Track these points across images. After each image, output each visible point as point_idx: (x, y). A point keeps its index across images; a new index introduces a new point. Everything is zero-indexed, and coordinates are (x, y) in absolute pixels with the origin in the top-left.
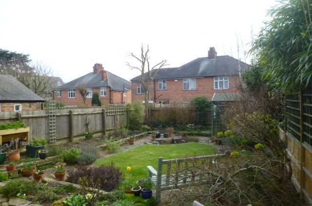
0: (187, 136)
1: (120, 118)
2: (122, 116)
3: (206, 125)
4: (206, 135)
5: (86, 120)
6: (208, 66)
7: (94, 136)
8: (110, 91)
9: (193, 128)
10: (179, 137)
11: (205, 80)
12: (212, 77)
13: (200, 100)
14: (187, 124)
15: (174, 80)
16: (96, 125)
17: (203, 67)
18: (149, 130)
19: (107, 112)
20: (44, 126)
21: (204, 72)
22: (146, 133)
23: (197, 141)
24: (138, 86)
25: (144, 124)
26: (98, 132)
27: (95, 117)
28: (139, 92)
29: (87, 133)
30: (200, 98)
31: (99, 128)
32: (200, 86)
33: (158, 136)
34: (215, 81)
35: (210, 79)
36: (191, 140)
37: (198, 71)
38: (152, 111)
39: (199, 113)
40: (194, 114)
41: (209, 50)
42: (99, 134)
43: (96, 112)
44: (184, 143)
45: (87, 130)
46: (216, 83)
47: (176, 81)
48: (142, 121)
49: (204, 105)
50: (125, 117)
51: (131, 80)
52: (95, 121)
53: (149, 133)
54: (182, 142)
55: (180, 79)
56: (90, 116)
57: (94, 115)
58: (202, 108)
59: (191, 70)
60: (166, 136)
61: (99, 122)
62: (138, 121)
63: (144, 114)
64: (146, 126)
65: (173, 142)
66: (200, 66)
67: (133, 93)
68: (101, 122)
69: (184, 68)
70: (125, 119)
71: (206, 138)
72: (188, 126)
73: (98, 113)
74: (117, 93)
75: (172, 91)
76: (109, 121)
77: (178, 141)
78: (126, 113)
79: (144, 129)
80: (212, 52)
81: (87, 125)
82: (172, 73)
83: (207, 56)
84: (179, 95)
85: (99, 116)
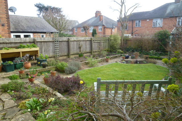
0: (148, 59)
1: (103, 44)
2: (105, 43)
5: (80, 45)
6: (174, 9)
7: (85, 55)
8: (104, 28)
9: (154, 53)
10: (143, 59)
12: (176, 17)
14: (150, 50)
15: (146, 20)
16: (86, 48)
17: (169, 10)
18: (122, 53)
19: (94, 40)
20: (52, 47)
21: (169, 14)
22: (120, 55)
23: (155, 63)
25: (119, 49)
26: (87, 53)
27: (86, 43)
29: (80, 53)
30: (162, 32)
31: (88, 50)
32: (166, 24)
33: (127, 58)
34: (178, 20)
35: (174, 18)
36: (150, 62)
37: (166, 12)
38: (126, 41)
42: (89, 54)
43: (87, 40)
44: (145, 63)
45: (80, 51)
47: (147, 20)
48: (118, 47)
49: (165, 37)
50: (107, 43)
51: (118, 21)
52: (86, 45)
53: (121, 55)
54: (143, 63)
55: (151, 19)
56: (82, 42)
57: (85, 42)
59: (160, 13)
60: (132, 58)
61: (88, 46)
62: (115, 47)
63: (120, 42)
64: (120, 51)
65: (136, 62)
66: (167, 9)
67: (118, 29)
68: (90, 47)
69: (155, 11)
70: (107, 45)
72: (151, 52)
73: (88, 40)
74: (109, 29)
75: (144, 28)
76: (95, 46)
77: (141, 62)
78: (107, 41)
79: (119, 52)
81: (80, 48)
82: (146, 15)
83: (174, 2)
84: (150, 31)
85: (88, 43)
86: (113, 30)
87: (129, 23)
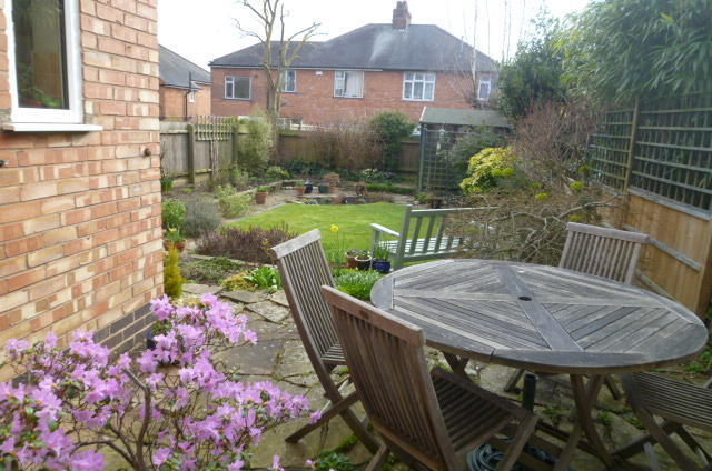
1: (220, 148)
2: (224, 144)
3: (398, 172)
4: (404, 192)
6: (392, 45)
7: (175, 183)
9: (376, 176)
10: (350, 194)
11: (386, 77)
12: (400, 71)
13: (390, 119)
14: (362, 168)
15: (315, 71)
16: (175, 159)
17: (381, 44)
18: (283, 177)
19: (196, 133)
21: (382, 59)
22: (281, 182)
23: (391, 201)
24: (228, 79)
25: (271, 163)
26: (179, 177)
27: (173, 142)
28: (229, 94)
30: (390, 115)
31: (181, 167)
32: (372, 90)
33: (309, 190)
34: (405, 81)
35: (396, 74)
37: (370, 54)
38: (283, 137)
39: (386, 147)
40: (376, 148)
41: (395, 7)
42: (181, 182)
43: (176, 131)
44: (362, 203)
46: (408, 85)
47: (318, 73)
48: (266, 158)
49: (397, 131)
50: (229, 146)
51: (211, 64)
52: (174, 151)
53: (284, 184)
54: (359, 203)
55: (329, 70)
57: (171, 138)
58: (393, 136)
59: (353, 51)
60: (323, 190)
61: (181, 154)
62: (258, 158)
63: (271, 143)
64: (278, 169)
66: (373, 44)
67: (216, 95)
68: (185, 155)
69: (338, 44)
70: (230, 151)
71: (404, 197)
72: (364, 172)
73: (179, 134)
74: (175, 93)
75: (308, 96)
76: (200, 151)
78: (230, 138)
79: (274, 176)
80: (401, 13)
82: (311, 56)
83: (391, 22)
85: (180, 140)
86: (190, 96)
87: (256, 76)
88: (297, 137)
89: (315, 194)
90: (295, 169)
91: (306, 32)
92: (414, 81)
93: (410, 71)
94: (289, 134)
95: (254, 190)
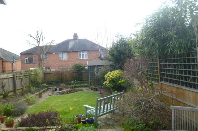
0: (74, 88)
2: (26, 79)
3: (82, 80)
4: (85, 87)
5: (2, 83)
6: (74, 44)
7: (10, 94)
9: (76, 83)
10: (69, 90)
11: (74, 53)
12: (77, 51)
13: (78, 65)
14: (71, 81)
15: (52, 53)
16: (9, 86)
17: (71, 45)
18: (47, 87)
19: (16, 77)
21: (71, 49)
22: (46, 89)
23: (82, 90)
24: (26, 58)
25: (42, 83)
26: (11, 92)
27: (8, 80)
28: (27, 62)
29: (4, 93)
30: (78, 64)
31: (11, 88)
32: (70, 57)
33: (56, 90)
34: (79, 54)
35: (76, 52)
36: (79, 90)
37: (68, 47)
39: (77, 74)
40: (75, 74)
41: (74, 35)
42: (12, 93)
43: (9, 77)
45: (4, 90)
46: (80, 55)
47: (54, 54)
48: (40, 81)
50: (28, 79)
51: (20, 54)
52: (9, 84)
53: (47, 89)
54: (73, 92)
55: (57, 53)
56: (5, 80)
57: (7, 79)
58: (79, 70)
59: (63, 47)
60: (60, 90)
61: (11, 84)
62: (38, 82)
63: (42, 76)
64: (45, 85)
66: (69, 45)
67: (22, 62)
68: (13, 84)
69: (59, 45)
70: (28, 80)
71: (85, 88)
73: (10, 78)
75: (51, 60)
76: (18, 82)
78: (28, 76)
79: (44, 87)
80: (76, 36)
81: (3, 87)
82: (51, 49)
83: (73, 39)
84: (57, 63)
85: (11, 80)
86: (14, 63)
87: (35, 56)
88: (50, 73)
89: (58, 91)
90: (50, 83)
91: (50, 43)
92: (81, 54)
93: (80, 51)
94: (47, 73)
95: (37, 93)
